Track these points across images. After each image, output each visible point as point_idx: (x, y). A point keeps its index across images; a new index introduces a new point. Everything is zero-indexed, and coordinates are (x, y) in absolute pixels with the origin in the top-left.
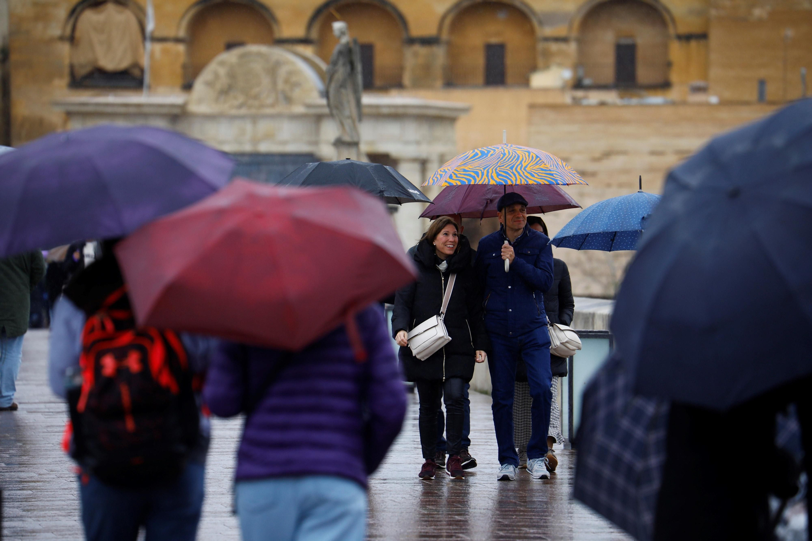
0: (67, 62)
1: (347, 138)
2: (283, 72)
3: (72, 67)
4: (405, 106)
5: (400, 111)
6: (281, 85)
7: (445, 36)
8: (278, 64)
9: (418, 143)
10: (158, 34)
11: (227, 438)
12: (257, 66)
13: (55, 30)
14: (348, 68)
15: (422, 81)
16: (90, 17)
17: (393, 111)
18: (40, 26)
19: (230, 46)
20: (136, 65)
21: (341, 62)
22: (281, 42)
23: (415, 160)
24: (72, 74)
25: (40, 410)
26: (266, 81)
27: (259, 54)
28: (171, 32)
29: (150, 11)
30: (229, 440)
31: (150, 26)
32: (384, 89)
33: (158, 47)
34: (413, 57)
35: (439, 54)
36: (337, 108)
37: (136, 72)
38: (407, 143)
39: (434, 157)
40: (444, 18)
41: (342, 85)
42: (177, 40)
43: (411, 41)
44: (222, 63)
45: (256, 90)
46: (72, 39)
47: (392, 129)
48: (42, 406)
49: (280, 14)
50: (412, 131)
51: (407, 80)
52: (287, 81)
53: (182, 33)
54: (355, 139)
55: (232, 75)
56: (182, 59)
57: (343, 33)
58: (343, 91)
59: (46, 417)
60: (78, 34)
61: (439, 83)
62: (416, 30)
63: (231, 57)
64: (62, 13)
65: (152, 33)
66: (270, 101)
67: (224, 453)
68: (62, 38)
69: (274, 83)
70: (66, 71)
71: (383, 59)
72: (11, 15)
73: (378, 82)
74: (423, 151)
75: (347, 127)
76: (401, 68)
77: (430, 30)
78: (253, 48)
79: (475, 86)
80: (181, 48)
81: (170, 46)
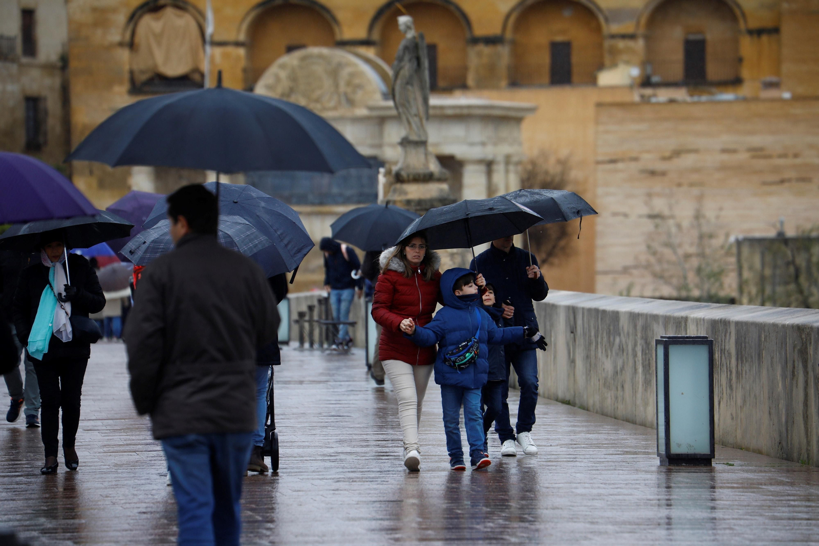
0: (127, 68)
1: (414, 137)
2: (345, 73)
3: (132, 73)
4: (469, 107)
5: (465, 112)
6: (342, 88)
7: (509, 35)
8: (340, 66)
9: (483, 144)
10: (218, 38)
11: (295, 457)
12: (319, 69)
13: (115, 36)
14: (415, 64)
15: (486, 82)
16: (148, 23)
17: (458, 111)
18: (99, 32)
19: (290, 49)
20: (197, 70)
21: (407, 58)
22: (343, 44)
23: (480, 162)
24: (132, 81)
25: (96, 428)
26: (327, 83)
27: (321, 56)
28: (231, 36)
29: (210, 15)
30: (297, 459)
31: (210, 30)
32: (448, 90)
33: (218, 51)
34: (477, 57)
35: (504, 52)
36: (403, 105)
37: (197, 77)
38: (472, 144)
39: (500, 158)
40: (508, 16)
41: (409, 82)
42: (238, 44)
43: (475, 41)
44: (283, 67)
45: (318, 93)
46: (132, 45)
47: (457, 130)
48: (99, 423)
49: (340, 15)
50: (477, 132)
51: (470, 81)
52: (349, 84)
53: (242, 37)
54: (423, 139)
55: (293, 78)
56: (243, 63)
57: (408, 28)
58: (409, 87)
59: (103, 435)
60: (137, 40)
61: (504, 83)
62: (480, 31)
63: (292, 59)
64: (121, 18)
65: (212, 36)
66: (332, 104)
67: (293, 474)
68: (121, 44)
69: (337, 86)
70: (126, 76)
71: (447, 59)
72: (70, 21)
73: (441, 83)
74: (489, 152)
75: (414, 126)
76: (465, 69)
77: (495, 29)
78: (314, 50)
79: (541, 86)
80: (242, 52)
81: (230, 49)
